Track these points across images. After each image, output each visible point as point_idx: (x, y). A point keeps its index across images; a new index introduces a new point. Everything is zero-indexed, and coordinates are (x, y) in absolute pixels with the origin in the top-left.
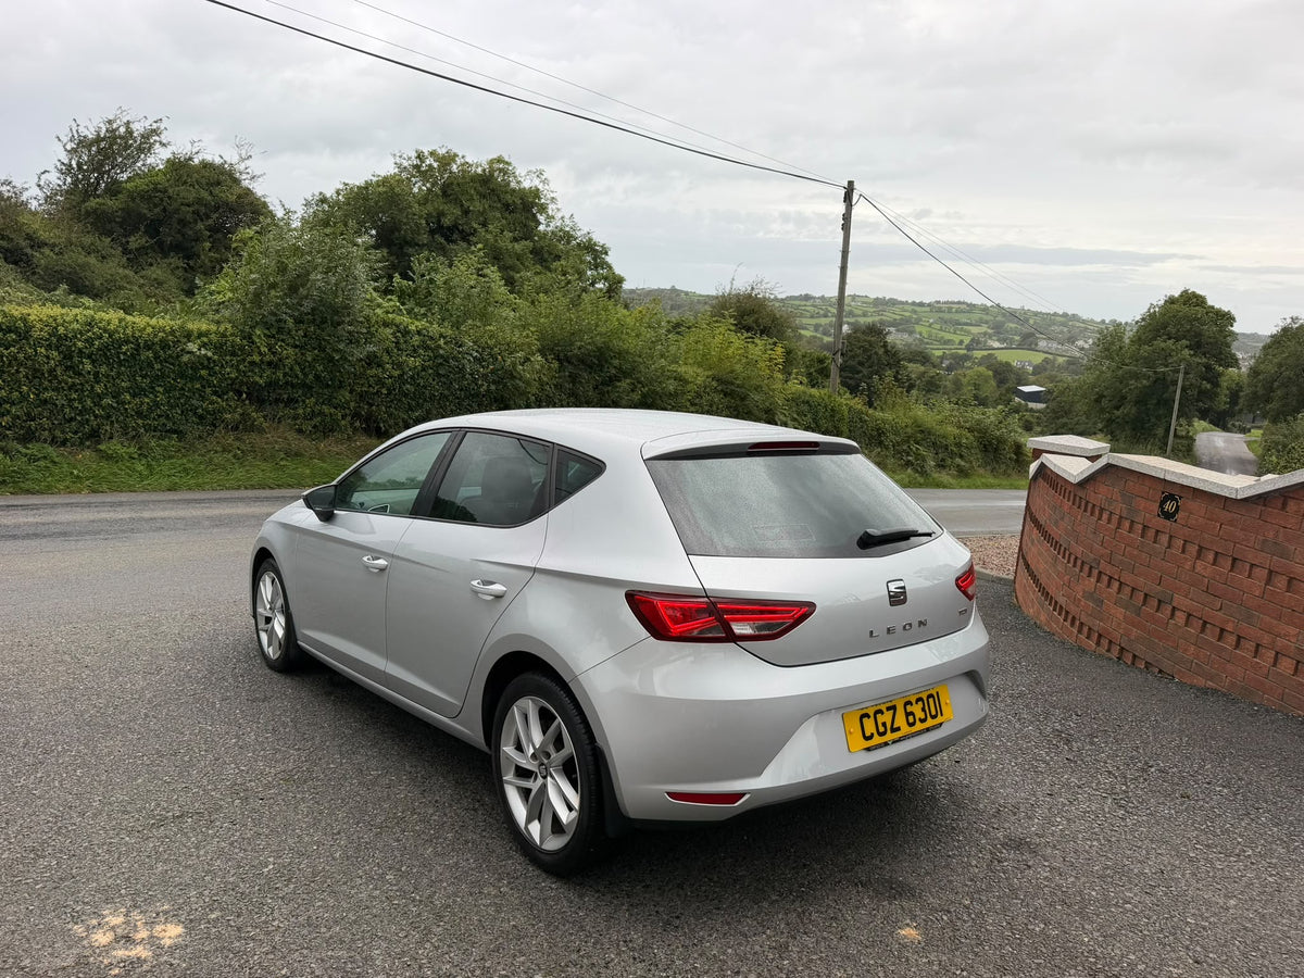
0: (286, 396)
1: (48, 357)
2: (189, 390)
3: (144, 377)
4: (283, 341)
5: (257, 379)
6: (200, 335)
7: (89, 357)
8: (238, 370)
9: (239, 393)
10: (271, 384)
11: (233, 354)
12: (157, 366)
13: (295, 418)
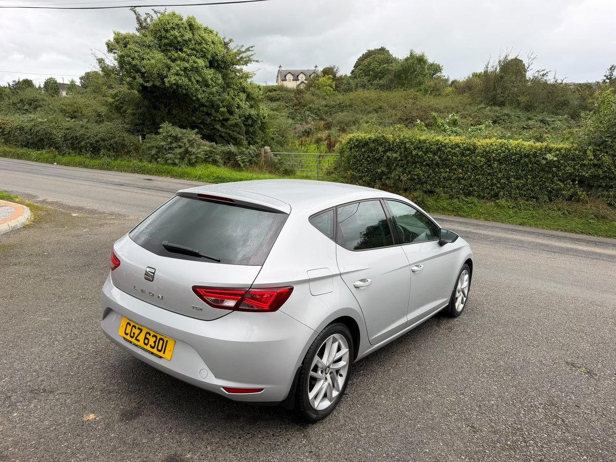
0: (604, 184)
1: (481, 161)
2: (545, 178)
3: (522, 171)
4: (607, 152)
5: (584, 173)
6: (557, 150)
7: (499, 161)
8: (574, 169)
9: (574, 181)
10: (595, 177)
11: (574, 160)
12: (530, 166)
13: (608, 197)
